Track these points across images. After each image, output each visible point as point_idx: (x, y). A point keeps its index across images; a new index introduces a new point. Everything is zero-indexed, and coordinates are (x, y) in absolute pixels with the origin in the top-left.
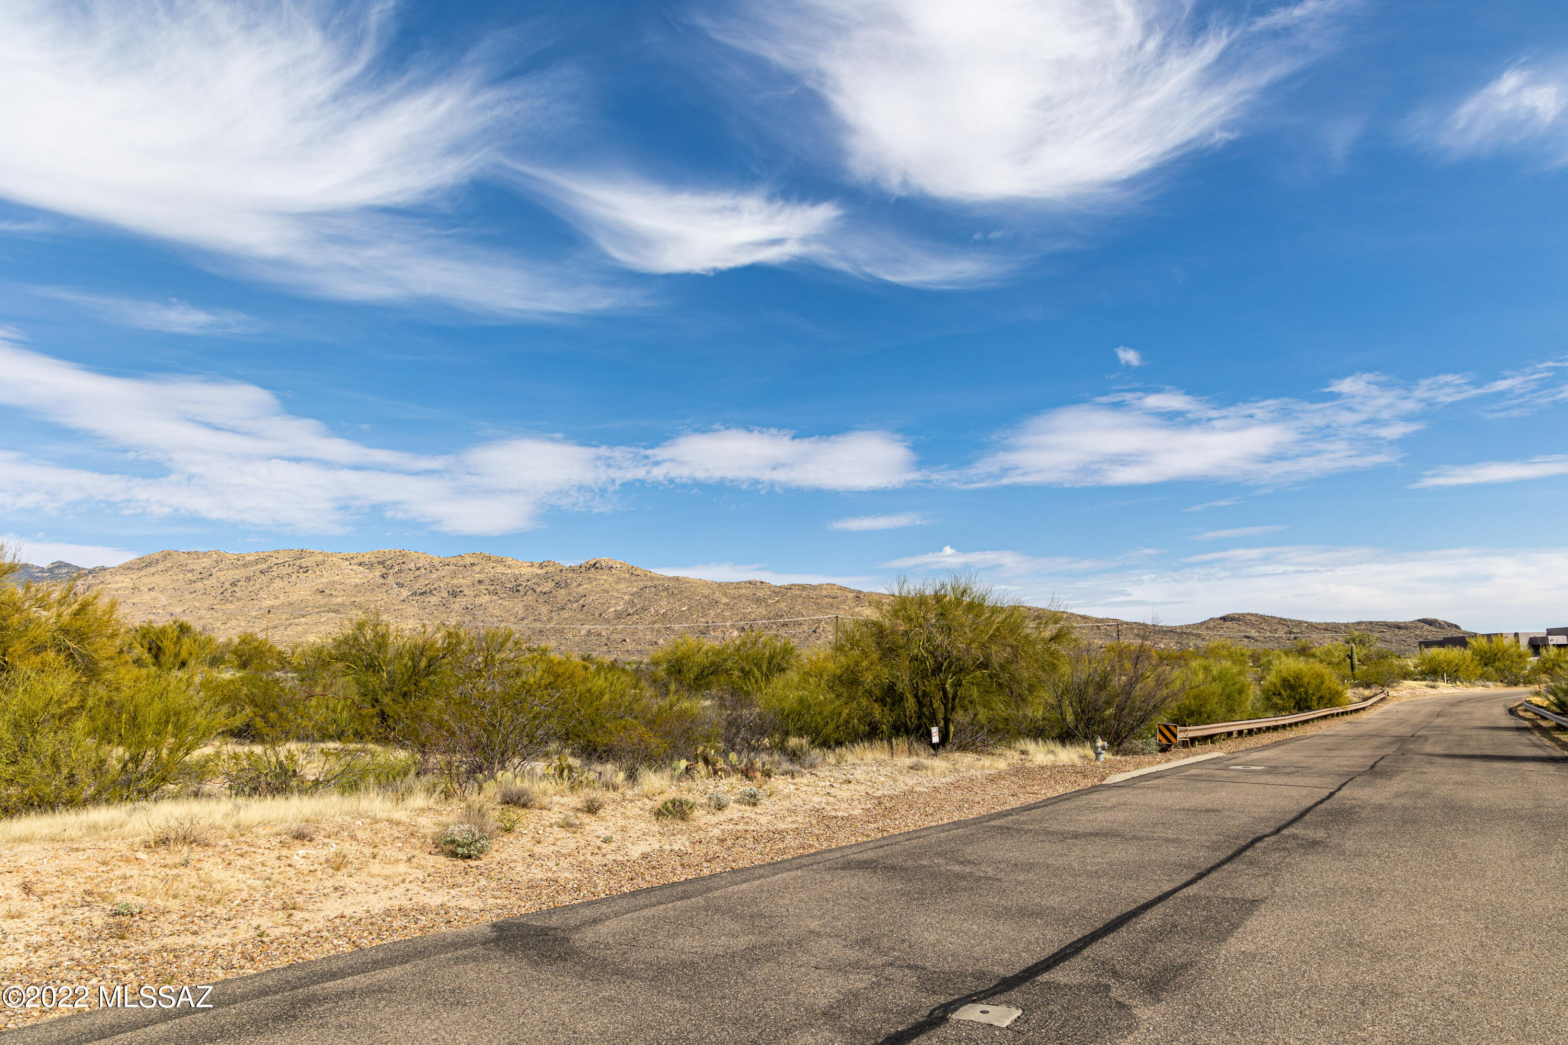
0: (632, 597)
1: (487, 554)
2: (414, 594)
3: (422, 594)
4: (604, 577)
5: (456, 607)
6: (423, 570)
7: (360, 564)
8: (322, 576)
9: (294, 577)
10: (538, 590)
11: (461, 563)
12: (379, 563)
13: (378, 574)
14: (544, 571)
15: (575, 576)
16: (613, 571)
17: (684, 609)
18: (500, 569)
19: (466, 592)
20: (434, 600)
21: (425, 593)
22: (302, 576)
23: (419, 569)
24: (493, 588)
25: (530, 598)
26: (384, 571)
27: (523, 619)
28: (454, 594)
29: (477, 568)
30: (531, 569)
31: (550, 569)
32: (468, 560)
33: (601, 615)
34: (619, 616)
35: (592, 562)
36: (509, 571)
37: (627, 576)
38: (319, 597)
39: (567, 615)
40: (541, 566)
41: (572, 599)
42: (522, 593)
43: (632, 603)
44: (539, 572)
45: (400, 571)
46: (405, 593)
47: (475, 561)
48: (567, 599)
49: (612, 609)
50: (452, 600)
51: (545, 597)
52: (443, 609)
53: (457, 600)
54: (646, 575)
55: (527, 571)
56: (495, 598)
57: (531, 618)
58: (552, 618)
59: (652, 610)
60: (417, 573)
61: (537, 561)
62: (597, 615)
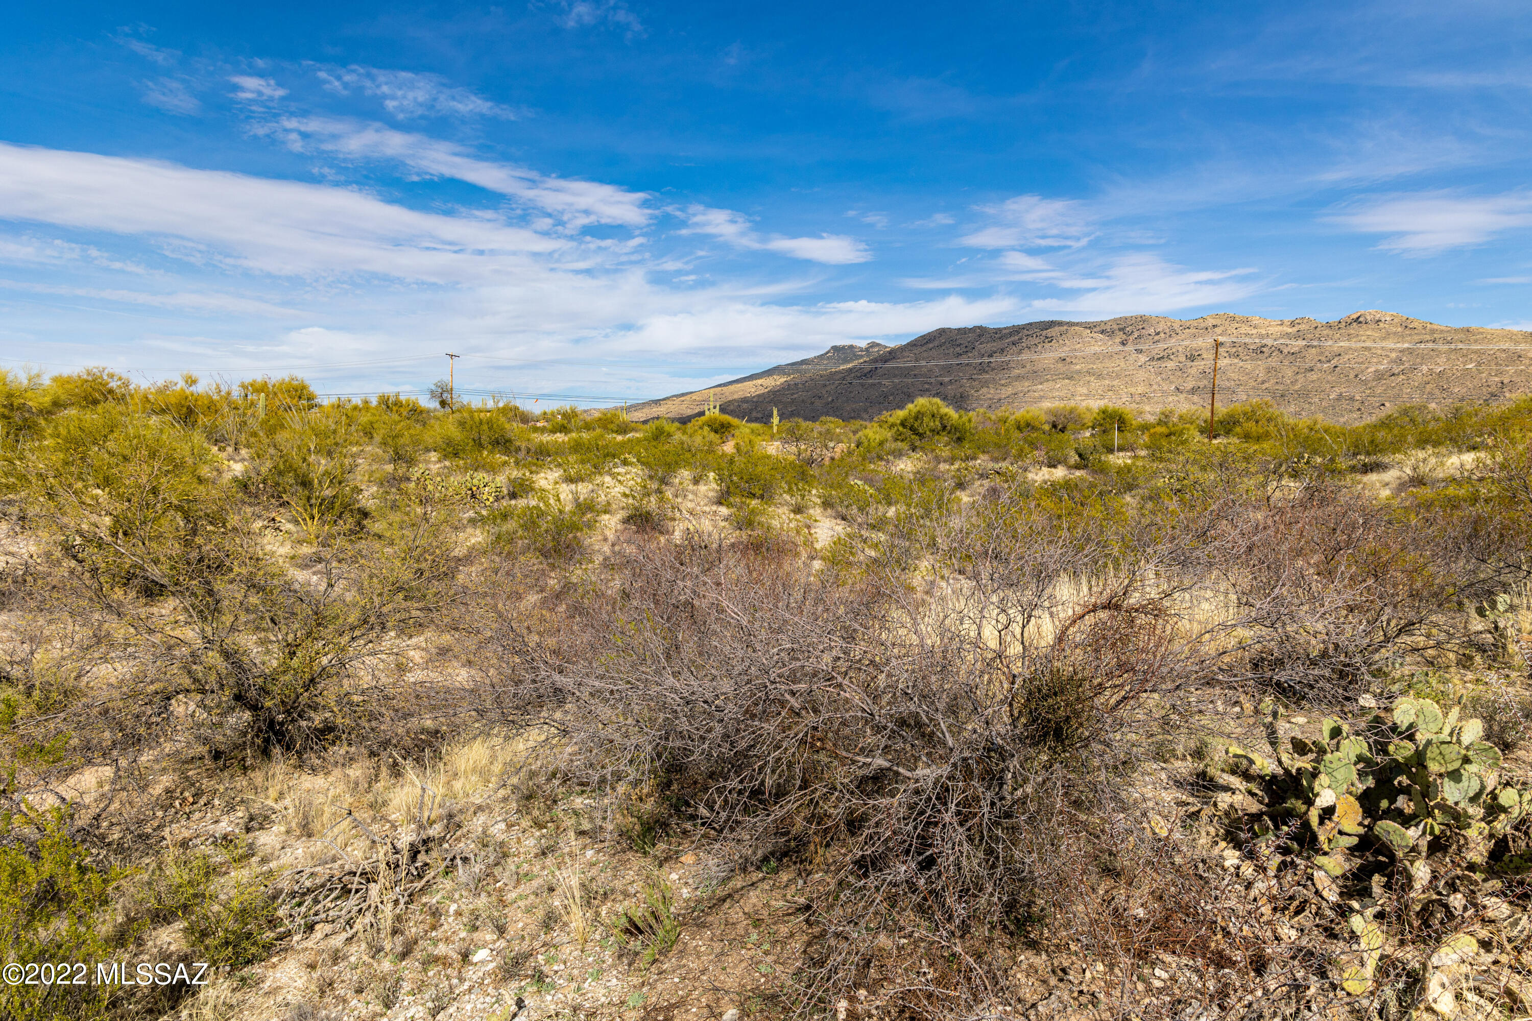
0: (1400, 355)
1: (1231, 314)
2: (1152, 359)
3: (1159, 359)
4: (1368, 333)
5: (1193, 371)
6: (1162, 335)
7: (1102, 332)
8: (1064, 345)
9: (1040, 346)
10: (1285, 351)
11: (1203, 325)
12: (1120, 330)
13: (1118, 340)
14: (1295, 329)
15: (1331, 333)
16: (1381, 325)
17: (1470, 366)
18: (1244, 329)
19: (1204, 356)
20: (1171, 365)
21: (1162, 358)
22: (1047, 345)
23: (1158, 334)
24: (1234, 350)
25: (1273, 362)
26: (1124, 337)
27: (1263, 382)
28: (1192, 358)
29: (1218, 330)
30: (1280, 328)
31: (1302, 327)
32: (1211, 322)
33: (1356, 376)
34: (1379, 376)
35: (1355, 316)
36: (1254, 331)
37: (1399, 329)
38: (1060, 365)
39: (1315, 377)
40: (1292, 324)
41: (1323, 359)
42: (1266, 355)
43: (1399, 361)
44: (1290, 330)
45: (1139, 337)
46: (1143, 358)
47: (1218, 322)
48: (1317, 359)
49: (1372, 369)
50: (1189, 364)
51: (1292, 358)
52: (1179, 373)
53: (1194, 363)
54: (1425, 328)
55: (1275, 330)
56: (1236, 361)
57: (1273, 381)
58: (1297, 380)
59: (1425, 368)
60: (1157, 338)
61: (1287, 319)
62: (1352, 376)
